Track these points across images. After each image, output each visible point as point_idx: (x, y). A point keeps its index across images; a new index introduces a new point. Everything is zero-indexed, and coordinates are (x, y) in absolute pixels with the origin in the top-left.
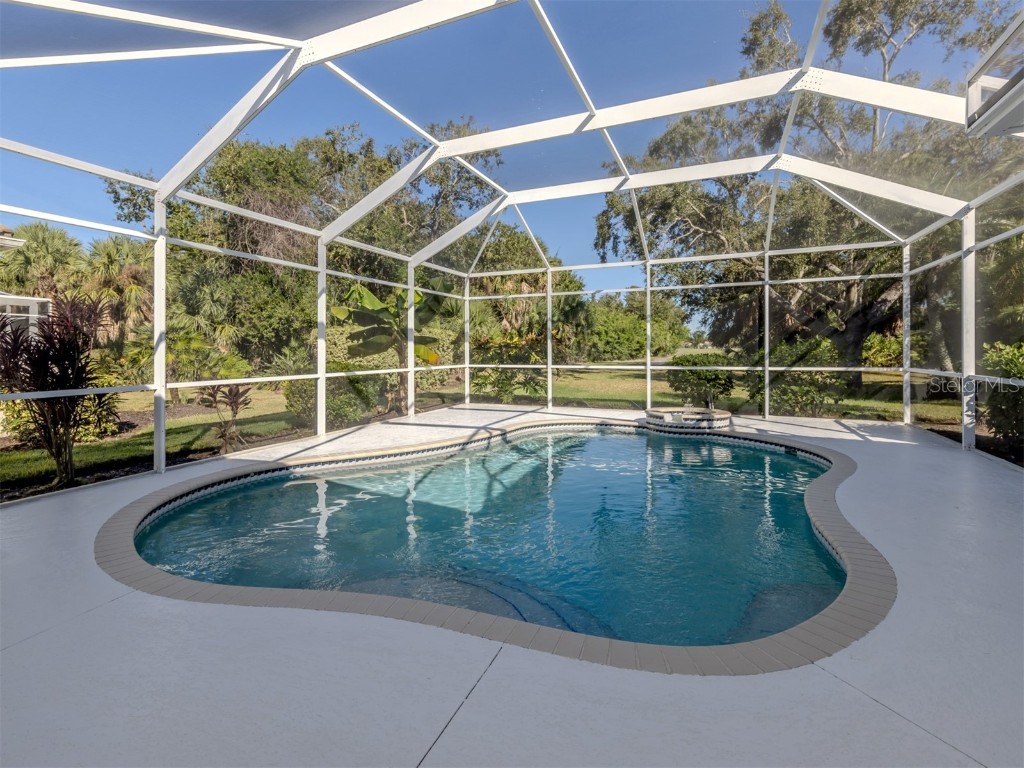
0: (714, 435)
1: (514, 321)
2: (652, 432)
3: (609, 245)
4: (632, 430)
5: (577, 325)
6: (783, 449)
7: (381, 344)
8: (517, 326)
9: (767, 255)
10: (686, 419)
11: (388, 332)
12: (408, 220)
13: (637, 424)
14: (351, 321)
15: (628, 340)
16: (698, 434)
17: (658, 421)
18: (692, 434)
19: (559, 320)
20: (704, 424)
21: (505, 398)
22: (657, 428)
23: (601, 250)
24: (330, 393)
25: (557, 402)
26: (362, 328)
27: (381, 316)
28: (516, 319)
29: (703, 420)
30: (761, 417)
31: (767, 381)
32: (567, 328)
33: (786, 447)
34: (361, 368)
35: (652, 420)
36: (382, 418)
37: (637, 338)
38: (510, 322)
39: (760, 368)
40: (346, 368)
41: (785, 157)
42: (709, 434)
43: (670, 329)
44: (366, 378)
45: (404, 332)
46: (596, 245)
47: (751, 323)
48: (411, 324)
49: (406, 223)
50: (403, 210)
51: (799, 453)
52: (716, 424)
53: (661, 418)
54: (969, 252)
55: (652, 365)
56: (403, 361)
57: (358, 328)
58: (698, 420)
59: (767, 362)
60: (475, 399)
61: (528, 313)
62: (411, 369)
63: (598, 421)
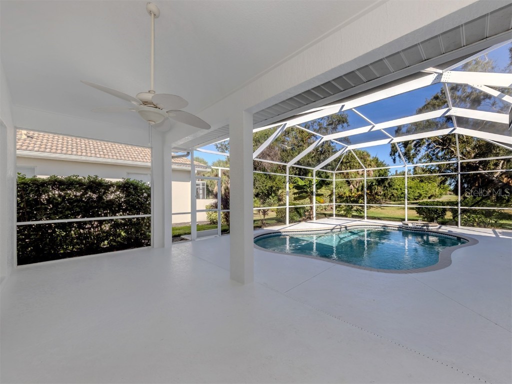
0: (429, 232)
1: (355, 185)
2: (404, 230)
3: (397, 154)
4: (397, 229)
5: (384, 187)
7: (304, 196)
8: (357, 187)
9: (459, 163)
10: (417, 226)
11: (306, 192)
13: (398, 227)
14: (294, 189)
15: (413, 192)
16: (422, 231)
17: (406, 226)
18: (420, 231)
19: (376, 184)
20: (425, 228)
21: (349, 216)
23: (393, 157)
25: (368, 218)
26: (298, 191)
27: (304, 187)
28: (356, 185)
29: (424, 226)
32: (379, 188)
33: (457, 237)
34: (298, 204)
36: (305, 220)
37: (418, 191)
38: (354, 186)
39: (456, 207)
40: (294, 204)
41: (458, 128)
42: (427, 231)
44: (300, 208)
45: (312, 192)
46: (391, 155)
47: (477, 185)
48: (314, 190)
52: (430, 228)
53: (407, 225)
56: (311, 202)
57: (296, 191)
59: (459, 205)
60: (337, 215)
61: (361, 182)
62: (314, 205)
63: (382, 225)
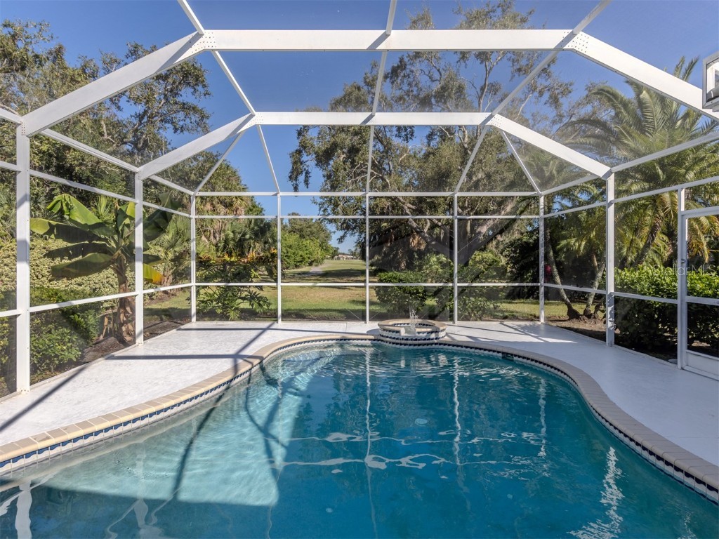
0: (440, 344)
1: (212, 237)
2: (388, 344)
3: (302, 178)
4: (368, 343)
5: (266, 243)
6: (500, 355)
7: (95, 264)
8: (214, 242)
9: (456, 196)
10: (419, 333)
11: (104, 250)
12: (108, 134)
13: (372, 337)
14: (53, 236)
15: (294, 254)
16: (428, 345)
17: (394, 335)
18: (424, 345)
19: (251, 238)
20: (433, 336)
21: (232, 314)
22: (394, 341)
23: (294, 182)
24: (35, 331)
25: (288, 315)
26: (69, 245)
27: (96, 232)
28: (215, 237)
29: (432, 332)
30: (451, 323)
31: (456, 295)
32: (257, 245)
33: (503, 353)
35: (385, 333)
36: (106, 353)
37: (301, 253)
38: (208, 239)
39: (451, 284)
41: (497, 116)
42: (436, 344)
43: (320, 246)
44: (85, 308)
45: (130, 250)
46: (290, 177)
47: (389, 245)
48: (139, 242)
49: (106, 137)
50: (102, 123)
51: (515, 358)
52: (441, 335)
53: (398, 332)
54: (610, 203)
55: (370, 282)
56: (124, 282)
57: (61, 244)
58: (428, 333)
59: (456, 280)
61: (224, 231)
62: (139, 292)
63: (339, 336)
